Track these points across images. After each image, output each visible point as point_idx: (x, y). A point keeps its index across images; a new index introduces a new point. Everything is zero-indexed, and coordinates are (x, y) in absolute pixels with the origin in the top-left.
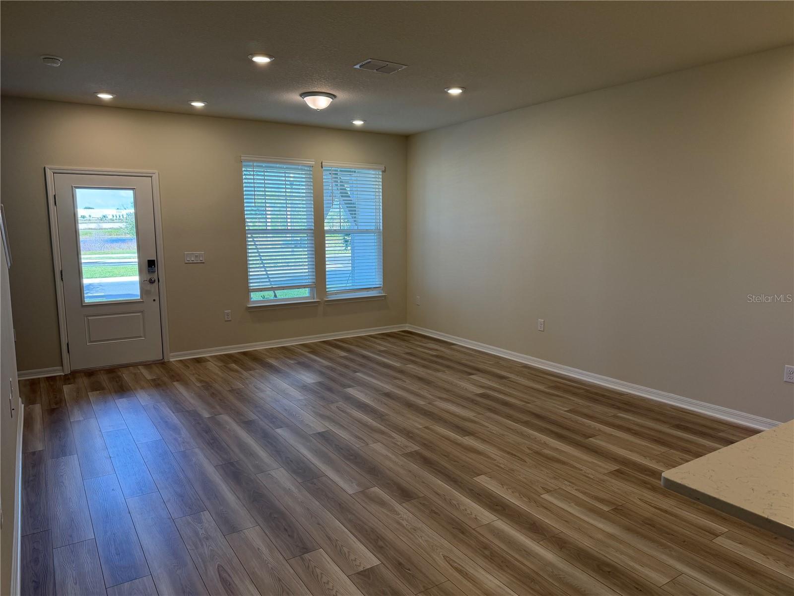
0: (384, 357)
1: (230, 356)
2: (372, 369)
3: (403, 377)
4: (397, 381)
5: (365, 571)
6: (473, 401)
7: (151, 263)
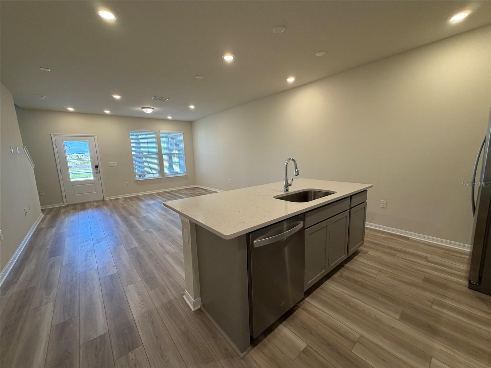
1: (128, 198)
7: (96, 167)
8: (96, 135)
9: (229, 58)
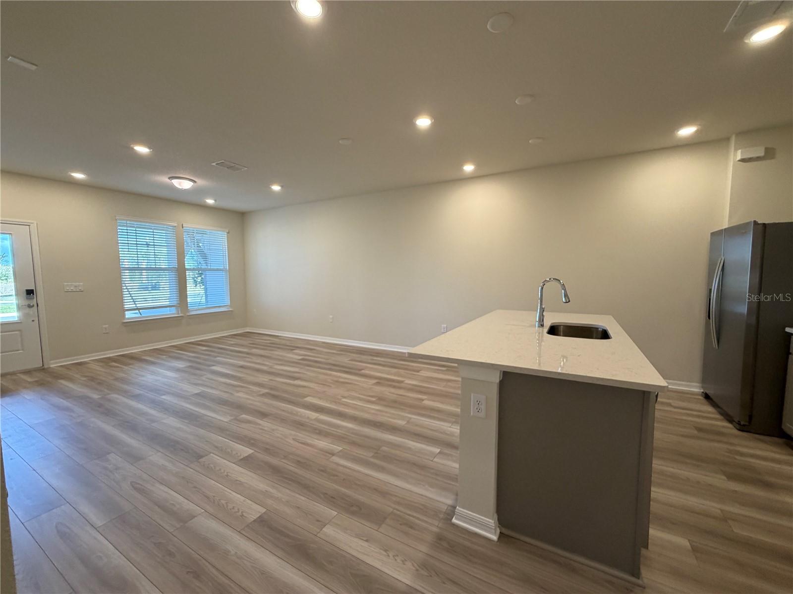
0: (234, 347)
1: (109, 359)
2: (228, 355)
3: (250, 356)
4: (247, 359)
5: (244, 458)
6: (297, 363)
7: (30, 292)
8: (35, 222)
9: (424, 122)
